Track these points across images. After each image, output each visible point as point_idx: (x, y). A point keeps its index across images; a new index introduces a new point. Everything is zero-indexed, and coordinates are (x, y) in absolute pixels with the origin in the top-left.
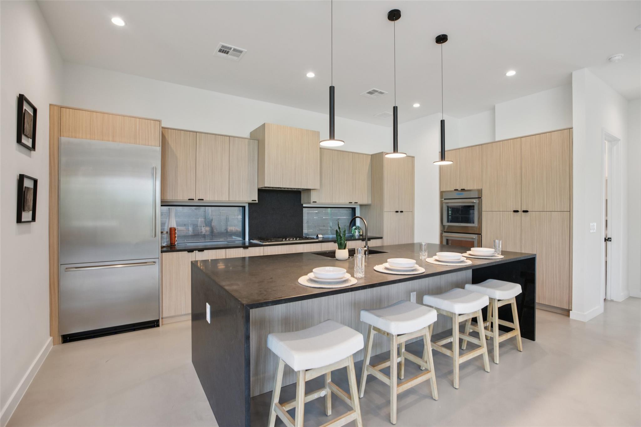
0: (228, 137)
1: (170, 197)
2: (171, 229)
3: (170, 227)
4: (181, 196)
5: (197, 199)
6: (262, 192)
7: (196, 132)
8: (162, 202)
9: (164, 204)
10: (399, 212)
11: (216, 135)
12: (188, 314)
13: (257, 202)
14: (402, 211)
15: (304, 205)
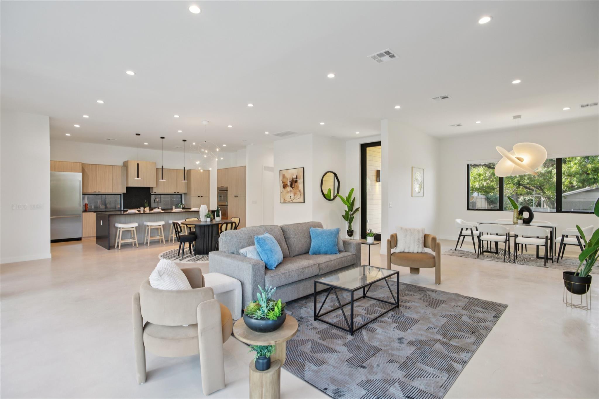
0: (112, 166)
1: (85, 191)
2: (85, 204)
3: (85, 203)
4: (91, 190)
5: (98, 192)
6: (128, 188)
7: (97, 165)
8: (83, 193)
9: (84, 194)
10: (200, 197)
11: (106, 165)
12: (94, 237)
13: (126, 192)
14: (202, 196)
15: (152, 194)
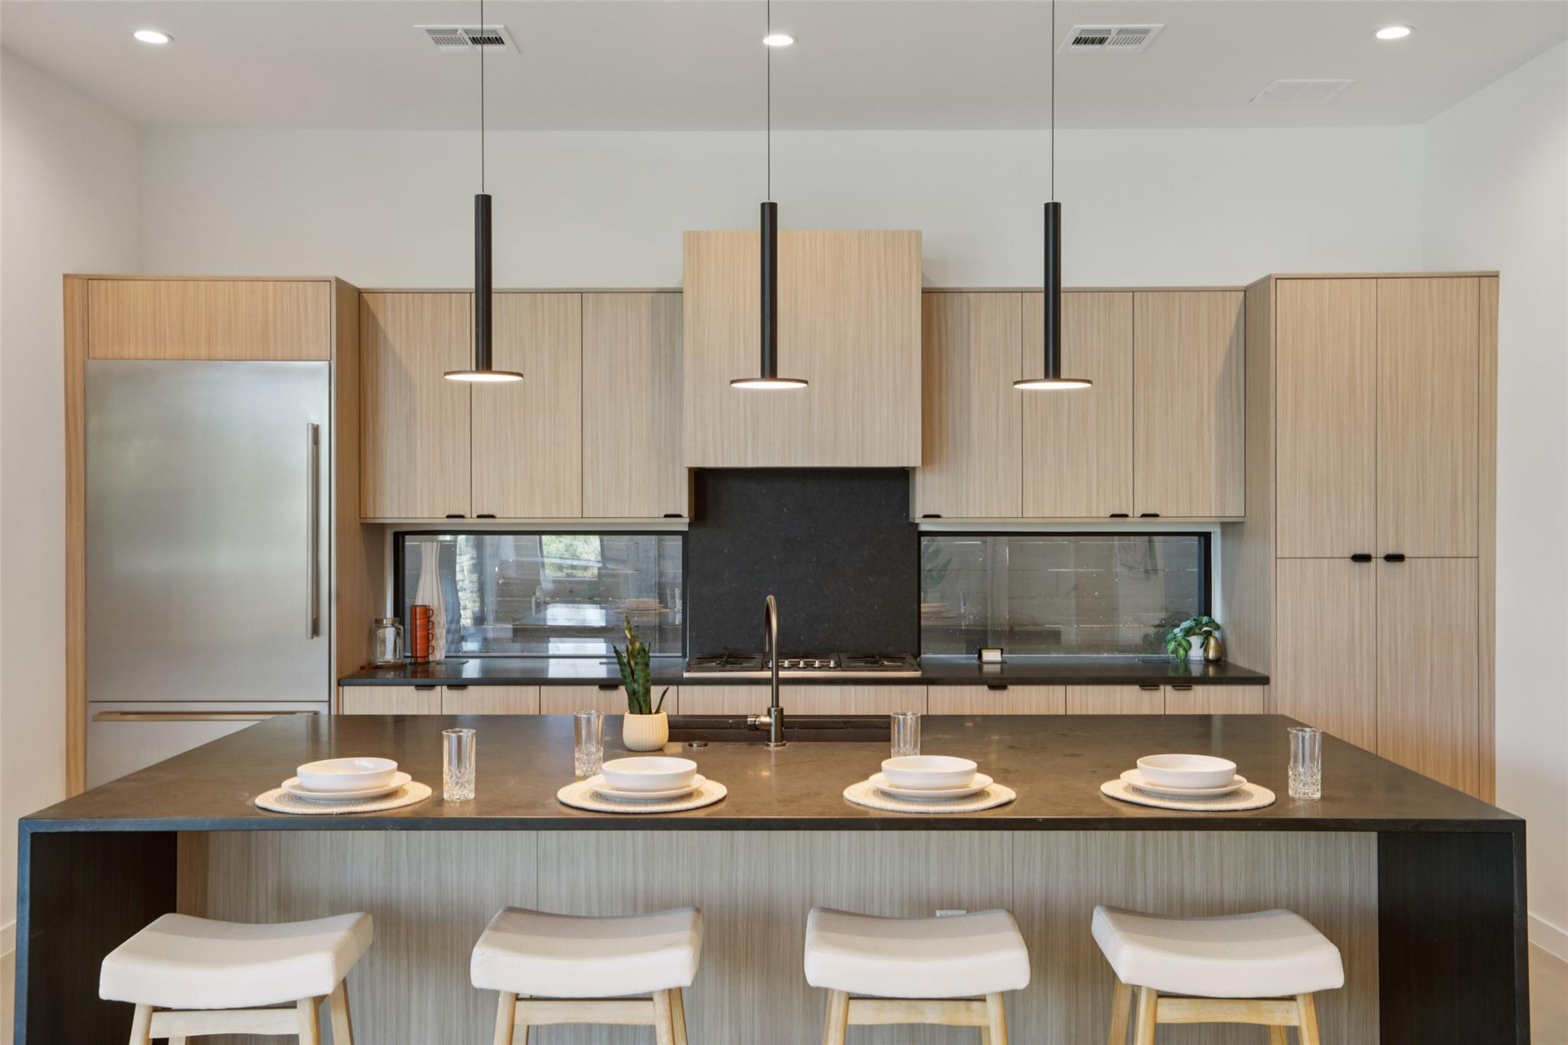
4: (427, 505)
5: (475, 515)
10: (1381, 562)
14: (1400, 552)
15: (925, 528)
